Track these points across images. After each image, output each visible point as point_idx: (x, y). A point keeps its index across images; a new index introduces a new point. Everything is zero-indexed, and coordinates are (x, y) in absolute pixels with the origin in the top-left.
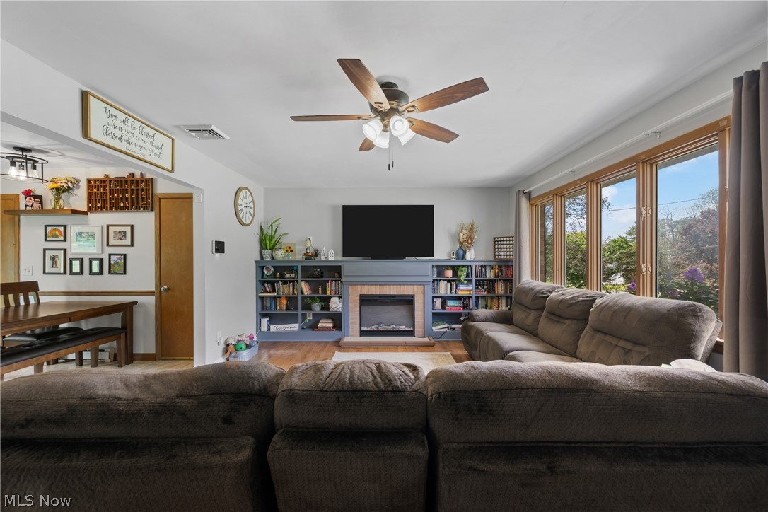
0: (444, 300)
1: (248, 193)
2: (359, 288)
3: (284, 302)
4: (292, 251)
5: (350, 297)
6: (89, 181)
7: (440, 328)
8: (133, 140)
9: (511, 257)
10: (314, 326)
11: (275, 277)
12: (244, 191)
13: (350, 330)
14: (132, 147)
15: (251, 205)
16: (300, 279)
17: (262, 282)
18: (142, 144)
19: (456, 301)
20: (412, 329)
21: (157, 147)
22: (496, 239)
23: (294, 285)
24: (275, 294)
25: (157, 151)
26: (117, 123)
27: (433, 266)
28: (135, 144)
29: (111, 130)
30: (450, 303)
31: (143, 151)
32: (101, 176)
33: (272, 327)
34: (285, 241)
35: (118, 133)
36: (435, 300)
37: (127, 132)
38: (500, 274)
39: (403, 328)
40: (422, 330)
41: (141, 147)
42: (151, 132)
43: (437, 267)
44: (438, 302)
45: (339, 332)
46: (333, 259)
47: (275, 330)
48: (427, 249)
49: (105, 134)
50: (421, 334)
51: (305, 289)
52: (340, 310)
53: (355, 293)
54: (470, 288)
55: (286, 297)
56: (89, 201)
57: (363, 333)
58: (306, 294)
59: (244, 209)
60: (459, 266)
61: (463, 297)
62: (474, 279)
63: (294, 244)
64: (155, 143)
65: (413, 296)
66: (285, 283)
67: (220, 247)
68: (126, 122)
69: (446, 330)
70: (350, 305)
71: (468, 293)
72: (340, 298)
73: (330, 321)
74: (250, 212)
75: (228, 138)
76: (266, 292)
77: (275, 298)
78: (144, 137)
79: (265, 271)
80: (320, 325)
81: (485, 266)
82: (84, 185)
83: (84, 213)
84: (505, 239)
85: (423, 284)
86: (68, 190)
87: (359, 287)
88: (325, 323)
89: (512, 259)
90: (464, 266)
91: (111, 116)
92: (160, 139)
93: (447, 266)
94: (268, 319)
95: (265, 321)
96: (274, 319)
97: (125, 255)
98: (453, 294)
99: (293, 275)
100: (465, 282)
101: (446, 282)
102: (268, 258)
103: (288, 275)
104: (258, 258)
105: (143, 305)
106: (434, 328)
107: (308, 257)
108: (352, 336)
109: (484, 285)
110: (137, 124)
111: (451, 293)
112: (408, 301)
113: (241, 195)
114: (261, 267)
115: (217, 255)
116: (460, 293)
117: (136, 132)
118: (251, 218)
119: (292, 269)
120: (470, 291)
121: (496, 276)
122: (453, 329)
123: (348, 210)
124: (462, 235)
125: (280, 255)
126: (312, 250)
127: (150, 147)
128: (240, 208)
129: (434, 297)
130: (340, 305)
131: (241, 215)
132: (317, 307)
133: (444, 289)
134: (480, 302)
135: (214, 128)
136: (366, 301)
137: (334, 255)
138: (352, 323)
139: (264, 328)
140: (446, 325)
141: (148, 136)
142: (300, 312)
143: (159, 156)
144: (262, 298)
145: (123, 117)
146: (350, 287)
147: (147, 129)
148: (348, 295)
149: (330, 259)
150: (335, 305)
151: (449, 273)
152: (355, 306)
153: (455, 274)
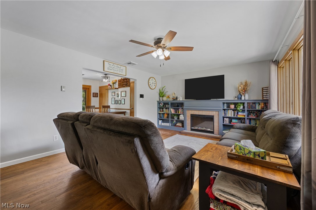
0: (231, 119)
1: (153, 79)
3: (166, 115)
4: (169, 98)
5: (187, 115)
6: (118, 80)
8: (115, 69)
9: (267, 98)
10: (175, 125)
11: (164, 107)
12: (152, 78)
13: (187, 128)
14: (115, 71)
15: (155, 83)
16: (170, 107)
17: (160, 108)
18: (117, 70)
19: (237, 120)
20: (213, 131)
21: (121, 70)
22: (264, 89)
23: (169, 109)
24: (163, 112)
25: (121, 71)
26: (111, 66)
27: (224, 103)
28: (115, 70)
29: (110, 68)
30: (233, 121)
31: (118, 72)
32: (120, 79)
33: (162, 123)
34: (167, 94)
35: (111, 68)
36: (225, 119)
37: (114, 68)
38: (265, 107)
39: (209, 130)
40: (217, 131)
41: (117, 71)
42: (120, 66)
43: (227, 103)
44: (227, 120)
45: (183, 128)
46: (182, 100)
47: (163, 125)
48: (221, 95)
49: (108, 69)
50: (217, 133)
51: (173, 111)
52: (183, 119)
53: (189, 113)
54: (245, 114)
55: (166, 114)
56: (119, 85)
57: (192, 130)
58: (172, 113)
59: (152, 84)
60: (238, 103)
61: (241, 118)
62: (246, 109)
63: (170, 95)
64: (121, 69)
65: (213, 116)
66: (166, 108)
67: (142, 96)
68: (113, 65)
70: (187, 118)
71: (244, 116)
72: (183, 115)
73: (181, 123)
74: (154, 85)
75: (137, 64)
76: (161, 111)
77: (163, 114)
78: (118, 68)
79: (161, 104)
80: (177, 125)
81: (255, 103)
82: (118, 81)
83: (118, 89)
85: (218, 111)
86: (115, 83)
87: (190, 111)
88: (179, 124)
89: (268, 99)
90: (241, 103)
91: (110, 65)
92: (122, 68)
93: (231, 103)
94: (162, 121)
95: (160, 121)
96: (164, 121)
97: (124, 99)
98: (236, 117)
99: (168, 106)
100: (241, 111)
101: (232, 110)
102: (161, 100)
103: (166, 106)
104: (159, 100)
105: (128, 113)
106: (223, 132)
107: (174, 100)
108: (187, 130)
109: (254, 113)
110: (116, 65)
111: (234, 116)
112: (211, 119)
113: (150, 80)
114: (159, 103)
115: (141, 98)
116: (239, 116)
117: (116, 67)
118: (155, 87)
119: (168, 104)
120: (244, 115)
121: (262, 108)
123: (187, 81)
124: (240, 88)
125: (165, 99)
126: (175, 97)
127: (120, 70)
128: (150, 84)
129: (224, 117)
130: (183, 118)
131: (150, 86)
132: (176, 118)
133: (230, 114)
134: (252, 122)
135: (131, 62)
136: (193, 117)
139: (160, 124)
141: (119, 67)
142: (170, 119)
143: (122, 72)
144: (160, 114)
145: (112, 64)
146: (187, 111)
147: (119, 66)
148: (186, 114)
149: (180, 100)
150: (182, 117)
151: (232, 106)
152: (189, 119)
153: (235, 107)
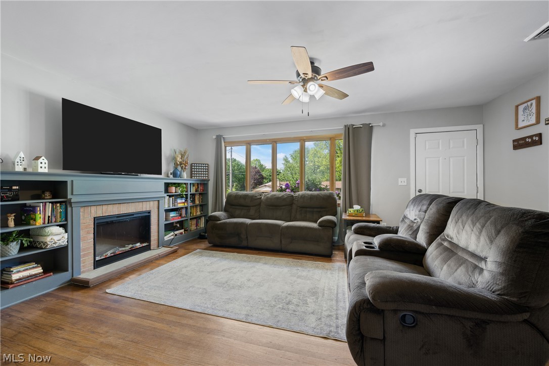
2: (93, 209)
7: (170, 236)
9: (205, 177)
19: (175, 212)
20: (148, 244)
22: (193, 165)
27: (162, 184)
30: (172, 214)
38: (198, 189)
40: (156, 242)
46: (46, 171)
50: (156, 246)
52: (66, 242)
54: (183, 201)
57: (100, 263)
62: (189, 193)
65: (149, 212)
69: (173, 237)
70: (81, 232)
71: (183, 204)
84: (200, 165)
100: (184, 196)
101: (168, 197)
106: (165, 238)
111: (172, 206)
116: (179, 205)
121: (196, 191)
122: (176, 235)
137: (47, 165)
138: (84, 255)
140: (172, 233)
146: (82, 210)
149: (40, 170)
151: (173, 190)
152: (88, 233)
